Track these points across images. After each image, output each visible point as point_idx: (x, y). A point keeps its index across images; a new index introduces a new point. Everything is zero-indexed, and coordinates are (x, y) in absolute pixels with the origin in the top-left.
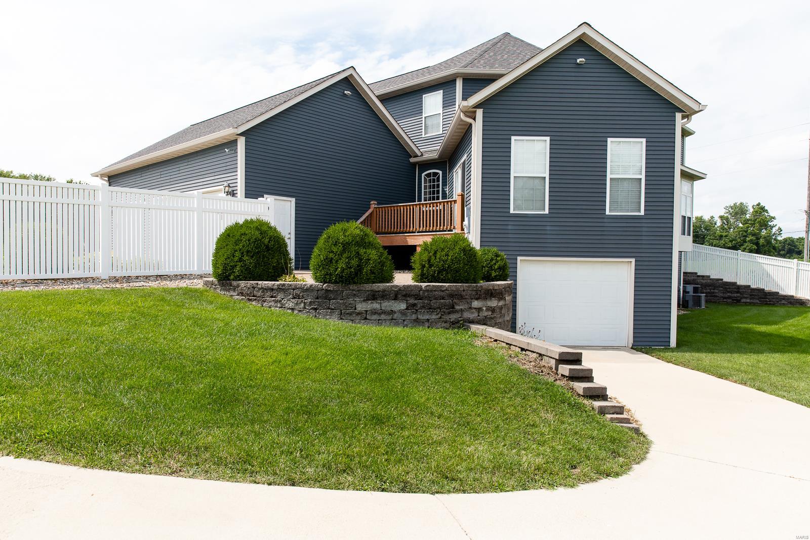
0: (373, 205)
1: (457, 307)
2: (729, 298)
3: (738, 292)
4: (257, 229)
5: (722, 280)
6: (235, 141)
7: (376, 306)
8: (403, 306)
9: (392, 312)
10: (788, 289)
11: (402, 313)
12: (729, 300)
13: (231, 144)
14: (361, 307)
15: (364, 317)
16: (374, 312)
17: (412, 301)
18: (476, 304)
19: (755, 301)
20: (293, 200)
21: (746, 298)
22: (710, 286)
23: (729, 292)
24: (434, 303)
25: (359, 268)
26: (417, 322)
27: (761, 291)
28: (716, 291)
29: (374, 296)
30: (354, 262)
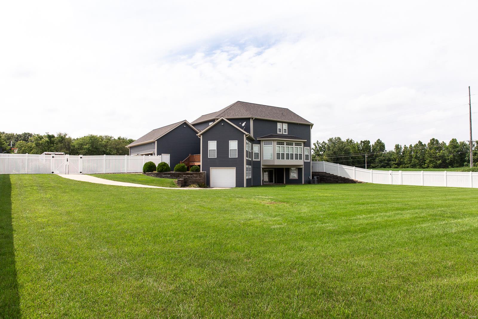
0: (190, 155)
1: (180, 176)
2: (335, 181)
3: (337, 179)
4: (150, 163)
5: (333, 174)
6: (155, 142)
7: (165, 176)
8: (170, 176)
9: (168, 177)
10: (353, 178)
11: (170, 177)
12: (335, 182)
13: (154, 142)
14: (163, 176)
15: (164, 177)
16: (165, 177)
17: (171, 175)
18: (184, 175)
19: (342, 182)
20: (169, 154)
21: (339, 181)
22: (329, 177)
23: (335, 179)
24: (175, 175)
25: (162, 170)
26: (172, 178)
27: (344, 178)
28: (331, 179)
29: (165, 174)
30: (162, 169)
